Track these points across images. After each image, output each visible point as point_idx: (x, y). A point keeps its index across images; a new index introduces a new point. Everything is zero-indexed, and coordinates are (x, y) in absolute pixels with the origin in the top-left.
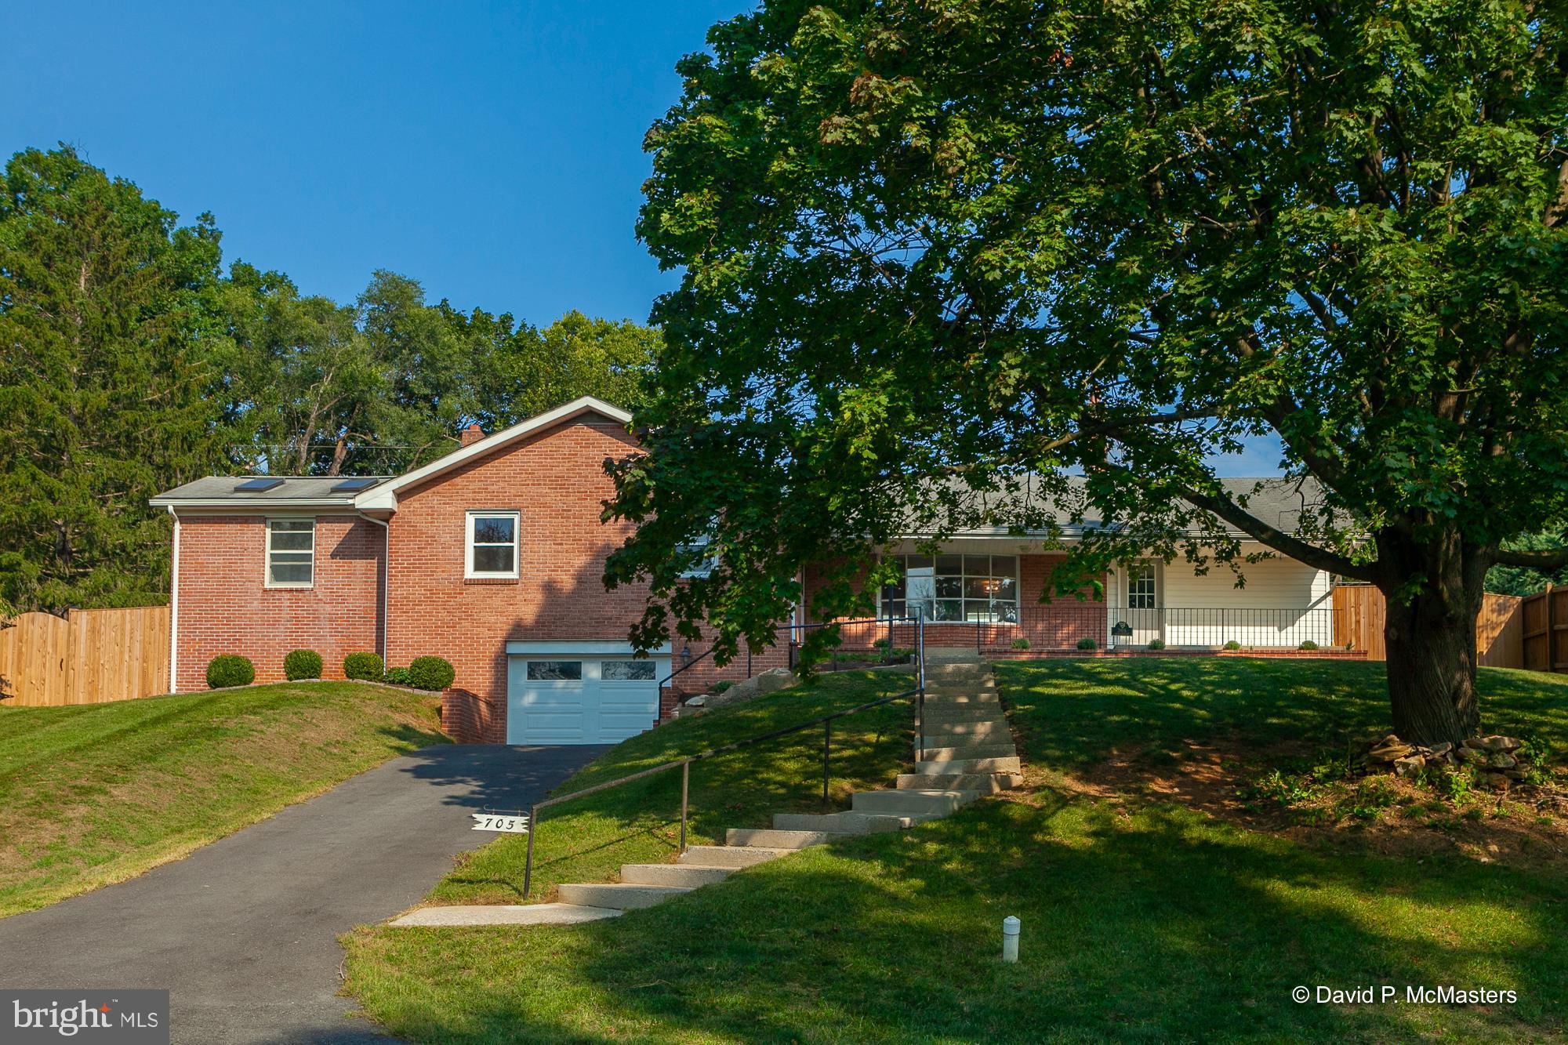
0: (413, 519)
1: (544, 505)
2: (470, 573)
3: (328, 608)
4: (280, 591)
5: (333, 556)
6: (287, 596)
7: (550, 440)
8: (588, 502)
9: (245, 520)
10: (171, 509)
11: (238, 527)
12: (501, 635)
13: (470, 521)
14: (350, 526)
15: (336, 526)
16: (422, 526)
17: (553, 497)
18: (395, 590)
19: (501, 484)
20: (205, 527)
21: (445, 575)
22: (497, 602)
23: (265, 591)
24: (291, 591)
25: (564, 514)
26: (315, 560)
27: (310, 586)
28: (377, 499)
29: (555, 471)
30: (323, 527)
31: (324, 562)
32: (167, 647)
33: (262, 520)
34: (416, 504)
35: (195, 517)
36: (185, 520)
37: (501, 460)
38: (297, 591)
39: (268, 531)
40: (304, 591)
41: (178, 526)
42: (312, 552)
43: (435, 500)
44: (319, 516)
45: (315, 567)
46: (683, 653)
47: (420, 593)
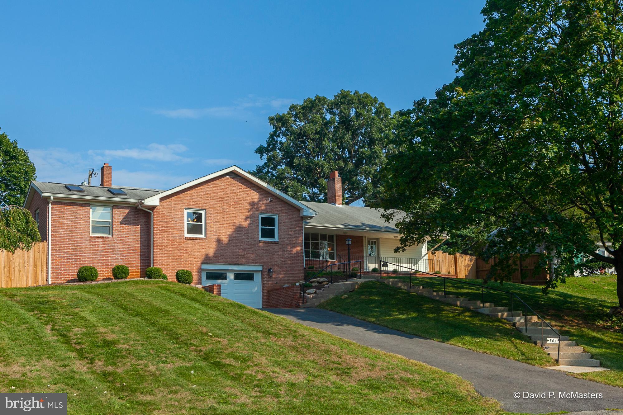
0: (163, 210)
1: (215, 208)
2: (187, 235)
3: (119, 246)
4: (98, 237)
5: (121, 223)
6: (101, 240)
7: (216, 182)
8: (231, 208)
9: (81, 205)
10: (52, 198)
11: (78, 208)
12: (200, 261)
13: (186, 212)
14: (128, 211)
15: (122, 210)
16: (167, 214)
17: (218, 205)
18: (157, 239)
19: (199, 198)
20: (63, 207)
21: (177, 235)
22: (198, 247)
23: (91, 237)
24: (103, 238)
25: (223, 212)
26: (113, 224)
27: (110, 236)
28: (153, 201)
29: (219, 195)
30: (116, 211)
31: (117, 226)
32: (45, 261)
33: (89, 205)
34: (165, 204)
35: (58, 202)
36: (53, 203)
37: (198, 188)
38: (105, 238)
39: (91, 210)
40: (108, 238)
41: (50, 206)
42: (111, 221)
43: (172, 203)
44: (114, 205)
45: (113, 227)
46: (269, 270)
47: (167, 242)
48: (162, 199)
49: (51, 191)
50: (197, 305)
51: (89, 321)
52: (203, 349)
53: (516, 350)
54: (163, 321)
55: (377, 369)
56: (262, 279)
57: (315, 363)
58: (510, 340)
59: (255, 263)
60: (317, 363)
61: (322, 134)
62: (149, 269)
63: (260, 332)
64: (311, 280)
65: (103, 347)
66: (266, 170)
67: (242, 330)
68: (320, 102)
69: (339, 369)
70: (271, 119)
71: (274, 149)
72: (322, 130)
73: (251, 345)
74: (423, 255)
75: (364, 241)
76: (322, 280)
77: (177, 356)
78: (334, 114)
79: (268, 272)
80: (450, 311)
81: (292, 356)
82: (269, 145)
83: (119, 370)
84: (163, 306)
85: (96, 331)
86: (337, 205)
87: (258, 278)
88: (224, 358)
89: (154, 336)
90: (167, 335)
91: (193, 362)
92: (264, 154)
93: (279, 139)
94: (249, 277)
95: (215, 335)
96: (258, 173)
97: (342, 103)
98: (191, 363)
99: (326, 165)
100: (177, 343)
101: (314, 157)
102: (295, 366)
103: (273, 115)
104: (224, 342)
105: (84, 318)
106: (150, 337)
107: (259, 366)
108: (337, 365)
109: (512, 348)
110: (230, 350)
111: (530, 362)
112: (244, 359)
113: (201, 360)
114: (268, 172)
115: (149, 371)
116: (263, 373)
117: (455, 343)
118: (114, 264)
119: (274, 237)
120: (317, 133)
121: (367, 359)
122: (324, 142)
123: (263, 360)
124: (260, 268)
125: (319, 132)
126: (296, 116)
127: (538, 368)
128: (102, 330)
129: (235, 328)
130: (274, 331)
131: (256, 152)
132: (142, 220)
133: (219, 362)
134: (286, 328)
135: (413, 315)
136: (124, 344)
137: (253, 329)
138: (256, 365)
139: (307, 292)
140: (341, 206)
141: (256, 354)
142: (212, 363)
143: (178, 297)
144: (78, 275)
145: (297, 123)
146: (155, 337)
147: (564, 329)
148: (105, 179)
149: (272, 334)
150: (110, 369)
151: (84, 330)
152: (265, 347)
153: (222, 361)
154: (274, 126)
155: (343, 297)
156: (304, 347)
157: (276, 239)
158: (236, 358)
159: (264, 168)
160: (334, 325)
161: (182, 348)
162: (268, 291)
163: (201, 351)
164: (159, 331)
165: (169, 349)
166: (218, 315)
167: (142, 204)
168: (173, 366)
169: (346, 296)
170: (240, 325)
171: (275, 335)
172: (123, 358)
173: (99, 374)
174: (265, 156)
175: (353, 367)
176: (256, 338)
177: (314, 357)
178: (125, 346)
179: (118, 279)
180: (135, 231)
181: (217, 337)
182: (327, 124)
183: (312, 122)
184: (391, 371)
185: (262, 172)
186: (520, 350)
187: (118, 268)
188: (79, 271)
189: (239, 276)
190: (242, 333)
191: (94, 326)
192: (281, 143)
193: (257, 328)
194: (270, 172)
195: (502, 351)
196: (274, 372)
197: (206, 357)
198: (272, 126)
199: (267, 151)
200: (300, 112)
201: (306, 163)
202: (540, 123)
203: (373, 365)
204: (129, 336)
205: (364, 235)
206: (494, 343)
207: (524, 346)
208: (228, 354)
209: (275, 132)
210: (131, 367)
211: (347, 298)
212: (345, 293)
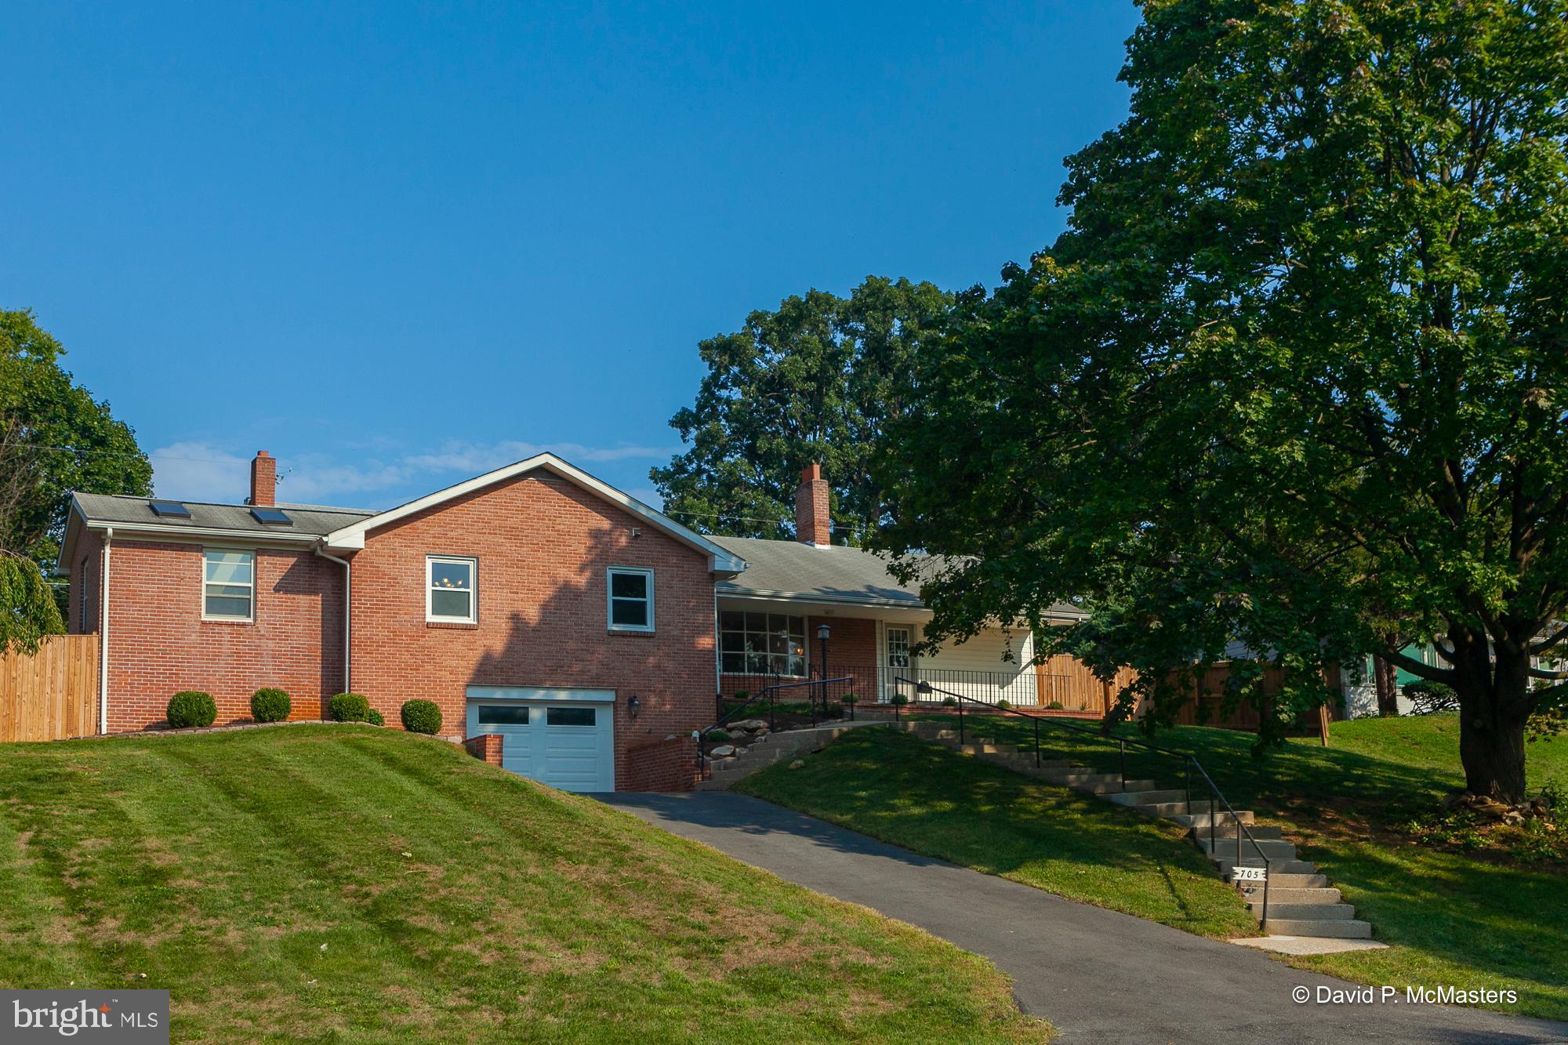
0: (376, 559)
1: (500, 554)
2: (430, 618)
3: (271, 644)
4: (221, 624)
5: (277, 589)
6: (227, 630)
7: (504, 491)
8: (539, 554)
9: (182, 548)
10: (110, 531)
11: (174, 554)
12: (465, 679)
13: (429, 563)
14: (292, 560)
15: (278, 560)
16: (384, 567)
17: (507, 546)
18: (361, 627)
19: (460, 531)
20: (137, 552)
21: (407, 617)
22: (457, 646)
23: (204, 623)
24: (232, 624)
25: (518, 564)
26: (256, 593)
27: (250, 620)
28: (350, 538)
29: (510, 522)
30: (265, 561)
31: (266, 597)
32: (95, 679)
33: (199, 549)
34: (379, 546)
35: (124, 540)
36: (114, 544)
37: (459, 507)
38: (238, 625)
39: (204, 560)
40: (244, 625)
41: (108, 550)
42: (251, 585)
43: (397, 542)
44: (260, 548)
45: (256, 601)
46: (631, 701)
47: (382, 634)
48: (370, 534)
49: (109, 516)
50: (409, 784)
51: (130, 821)
52: (375, 891)
53: (1170, 897)
54: (307, 822)
55: (793, 943)
56: (615, 722)
57: (643, 926)
58: (1162, 871)
59: (597, 684)
60: (648, 927)
61: (822, 380)
62: (336, 697)
63: (533, 850)
64: (730, 725)
65: (136, 883)
66: (694, 465)
67: (491, 844)
68: (818, 306)
69: (697, 942)
70: (705, 347)
71: (714, 415)
72: (823, 370)
73: (498, 880)
74: (1023, 665)
75: (878, 631)
76: (754, 724)
77: (302, 907)
78: (853, 333)
79: (629, 706)
80: (1034, 798)
81: (593, 909)
82: (700, 408)
83: (149, 942)
84: (328, 786)
85: (136, 846)
86: (818, 546)
87: (605, 719)
88: (416, 914)
89: (268, 858)
90: (301, 856)
91: (337, 922)
92: (692, 429)
93: (724, 393)
94: (582, 716)
95: (419, 858)
96: (676, 472)
97: (868, 308)
98: (331, 924)
99: (834, 452)
100: (316, 877)
101: (805, 436)
102: (588, 934)
103: (710, 336)
104: (436, 872)
105: (121, 816)
106: (258, 861)
107: (499, 933)
108: (696, 932)
109: (1162, 891)
110: (443, 892)
111: (1192, 925)
112: (468, 916)
113: (359, 918)
114: (700, 471)
115: (222, 944)
116: (501, 949)
117: (1029, 879)
118: (257, 686)
119: (643, 622)
120: (810, 378)
121: (779, 918)
122: (827, 400)
123: (515, 920)
124: (610, 696)
125: (816, 374)
126: (763, 339)
127: (1209, 942)
128: (151, 843)
129: (478, 838)
130: (569, 848)
131: (673, 423)
132: (326, 582)
133: (401, 922)
134: (604, 840)
135: (947, 805)
136: (189, 877)
137: (518, 841)
138: (491, 931)
139: (714, 752)
140: (827, 547)
141: (502, 904)
142: (381, 925)
143: (376, 766)
144: (169, 713)
145: (768, 356)
146: (270, 862)
147: (1312, 843)
148: (258, 488)
149: (561, 854)
150: (128, 938)
151: (108, 843)
152: (532, 886)
153: (409, 920)
154: (712, 363)
155: (792, 766)
156: (629, 887)
157: (649, 628)
158: (446, 913)
159: (691, 462)
160: (745, 831)
161: (324, 887)
162: (629, 751)
163: (367, 895)
164: (286, 845)
165: (291, 890)
166: (449, 809)
167: (323, 544)
168: (283, 932)
169: (800, 762)
170: (492, 832)
171: (568, 856)
172: (173, 912)
173: (96, 950)
174: (694, 432)
175: (736, 937)
176: (518, 865)
177: (648, 913)
178: (192, 883)
179: (263, 721)
180: (309, 606)
181: (422, 860)
182: (835, 357)
183: (800, 352)
184: (828, 946)
185: (686, 471)
186: (1178, 897)
187: (264, 695)
188: (172, 702)
189: (560, 716)
190: (488, 852)
191: (138, 833)
192: (728, 402)
193: (528, 840)
194: (705, 471)
195: (1135, 897)
196: (529, 948)
197: (370, 914)
198: (707, 363)
199: (698, 422)
200: (772, 329)
201: (785, 449)
202: (1231, 339)
203: (787, 931)
204: (209, 858)
205: (878, 617)
206: (1119, 876)
207: (1193, 887)
208: (432, 905)
209: (715, 377)
210: (183, 932)
211: (802, 767)
212: (800, 754)
